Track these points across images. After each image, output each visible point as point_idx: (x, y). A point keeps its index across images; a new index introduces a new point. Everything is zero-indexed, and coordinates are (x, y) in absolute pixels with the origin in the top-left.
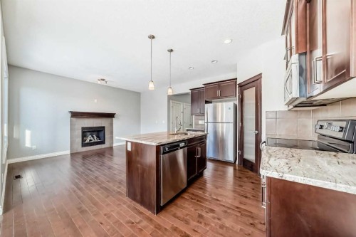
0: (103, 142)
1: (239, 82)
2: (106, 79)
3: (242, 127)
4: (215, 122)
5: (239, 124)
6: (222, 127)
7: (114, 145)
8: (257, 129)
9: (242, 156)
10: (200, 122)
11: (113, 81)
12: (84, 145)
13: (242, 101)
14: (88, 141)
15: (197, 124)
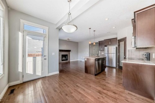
0: (67, 60)
1: (118, 39)
2: (69, 39)
3: (119, 55)
4: (108, 53)
5: (118, 54)
6: (111, 55)
7: (70, 61)
8: (124, 55)
9: (119, 65)
10: (102, 53)
11: (71, 39)
12: (62, 60)
13: (119, 46)
14: (63, 59)
15: (101, 54)
